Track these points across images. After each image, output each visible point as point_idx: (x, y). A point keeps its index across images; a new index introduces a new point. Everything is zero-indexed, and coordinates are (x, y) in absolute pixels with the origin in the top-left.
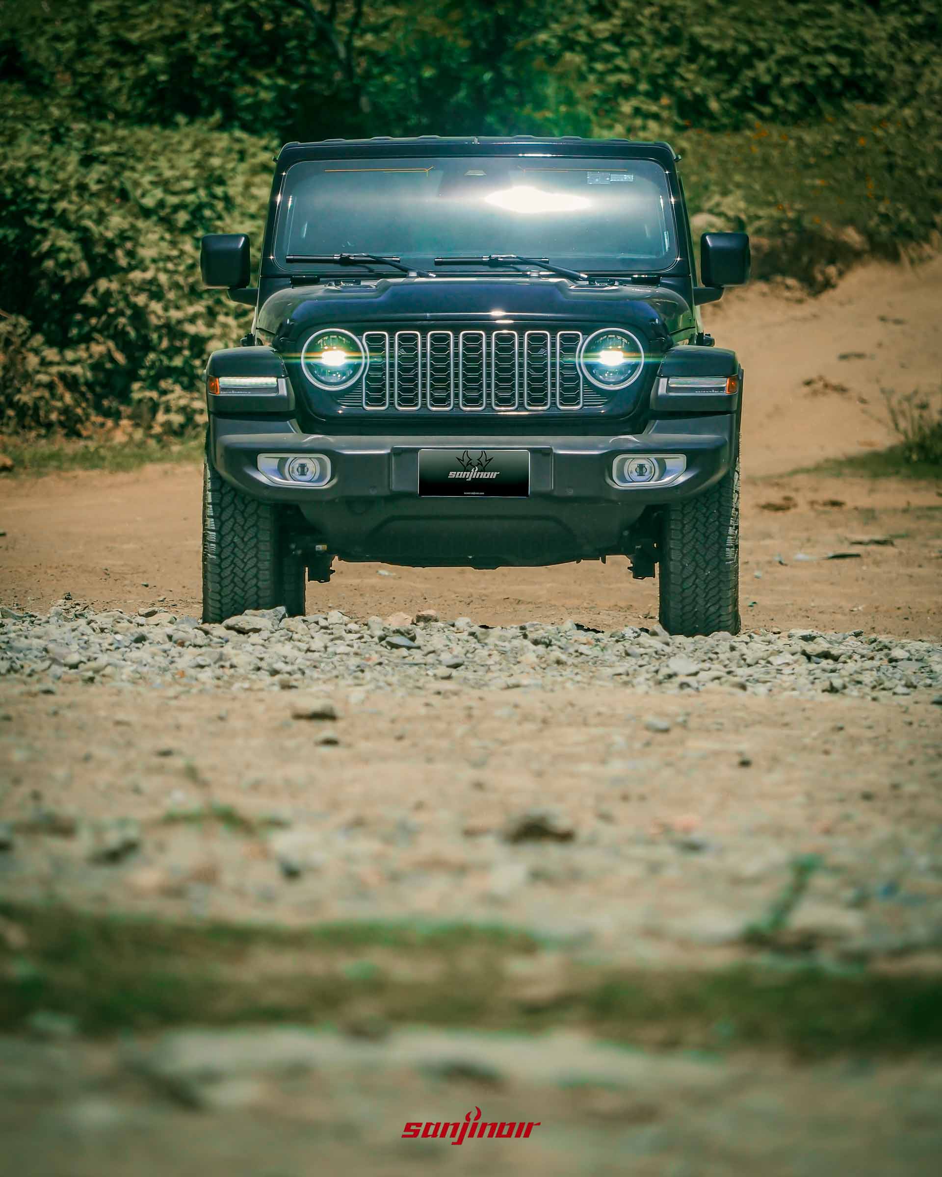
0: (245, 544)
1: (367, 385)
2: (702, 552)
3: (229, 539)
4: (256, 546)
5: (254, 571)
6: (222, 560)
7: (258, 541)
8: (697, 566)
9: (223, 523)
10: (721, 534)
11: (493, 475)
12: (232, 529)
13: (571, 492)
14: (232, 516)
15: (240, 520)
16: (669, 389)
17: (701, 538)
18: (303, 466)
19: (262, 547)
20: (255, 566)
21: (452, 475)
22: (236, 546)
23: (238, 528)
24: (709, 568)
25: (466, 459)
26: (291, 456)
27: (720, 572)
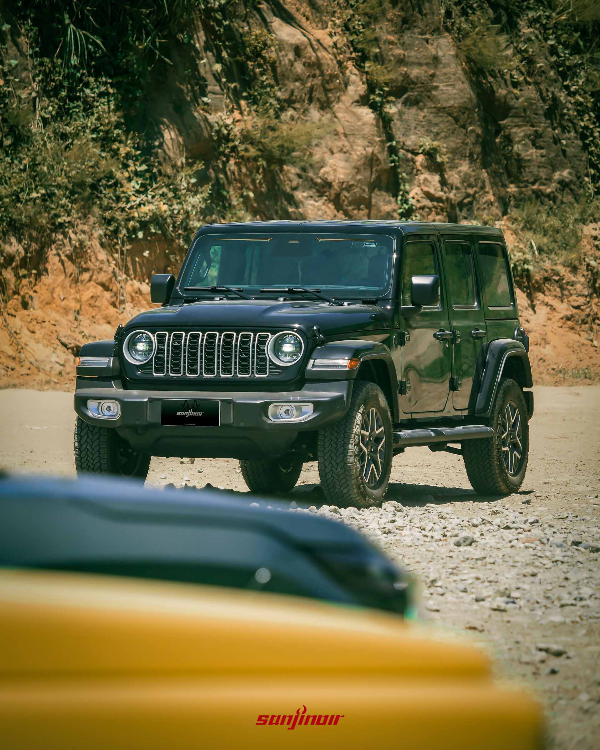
0: (93, 449)
1: (155, 362)
2: (334, 458)
3: (84, 446)
4: (99, 451)
5: (98, 464)
6: (81, 458)
7: (100, 448)
8: (333, 466)
9: (81, 437)
10: (345, 449)
11: (200, 414)
12: (86, 441)
13: (242, 424)
14: (87, 434)
15: (91, 436)
16: (313, 366)
17: (334, 451)
18: (109, 407)
19: (102, 451)
20: (99, 461)
21: (179, 413)
22: (88, 450)
23: (89, 440)
24: (339, 467)
25: (186, 405)
26: (102, 401)
27: (345, 470)
